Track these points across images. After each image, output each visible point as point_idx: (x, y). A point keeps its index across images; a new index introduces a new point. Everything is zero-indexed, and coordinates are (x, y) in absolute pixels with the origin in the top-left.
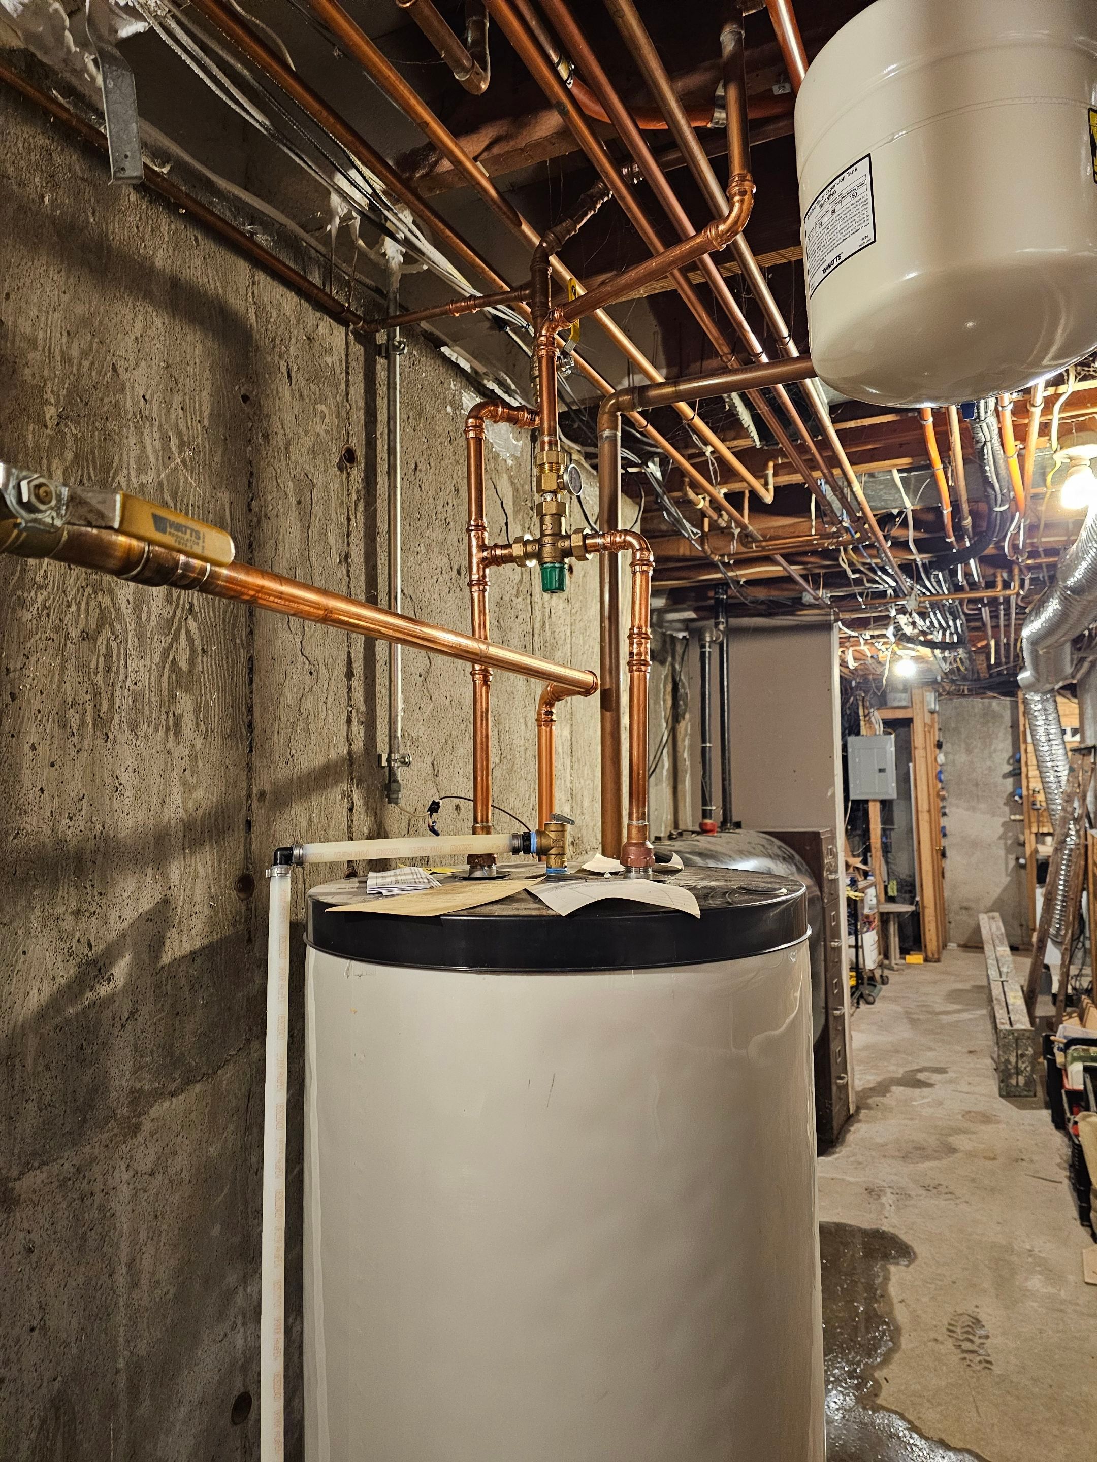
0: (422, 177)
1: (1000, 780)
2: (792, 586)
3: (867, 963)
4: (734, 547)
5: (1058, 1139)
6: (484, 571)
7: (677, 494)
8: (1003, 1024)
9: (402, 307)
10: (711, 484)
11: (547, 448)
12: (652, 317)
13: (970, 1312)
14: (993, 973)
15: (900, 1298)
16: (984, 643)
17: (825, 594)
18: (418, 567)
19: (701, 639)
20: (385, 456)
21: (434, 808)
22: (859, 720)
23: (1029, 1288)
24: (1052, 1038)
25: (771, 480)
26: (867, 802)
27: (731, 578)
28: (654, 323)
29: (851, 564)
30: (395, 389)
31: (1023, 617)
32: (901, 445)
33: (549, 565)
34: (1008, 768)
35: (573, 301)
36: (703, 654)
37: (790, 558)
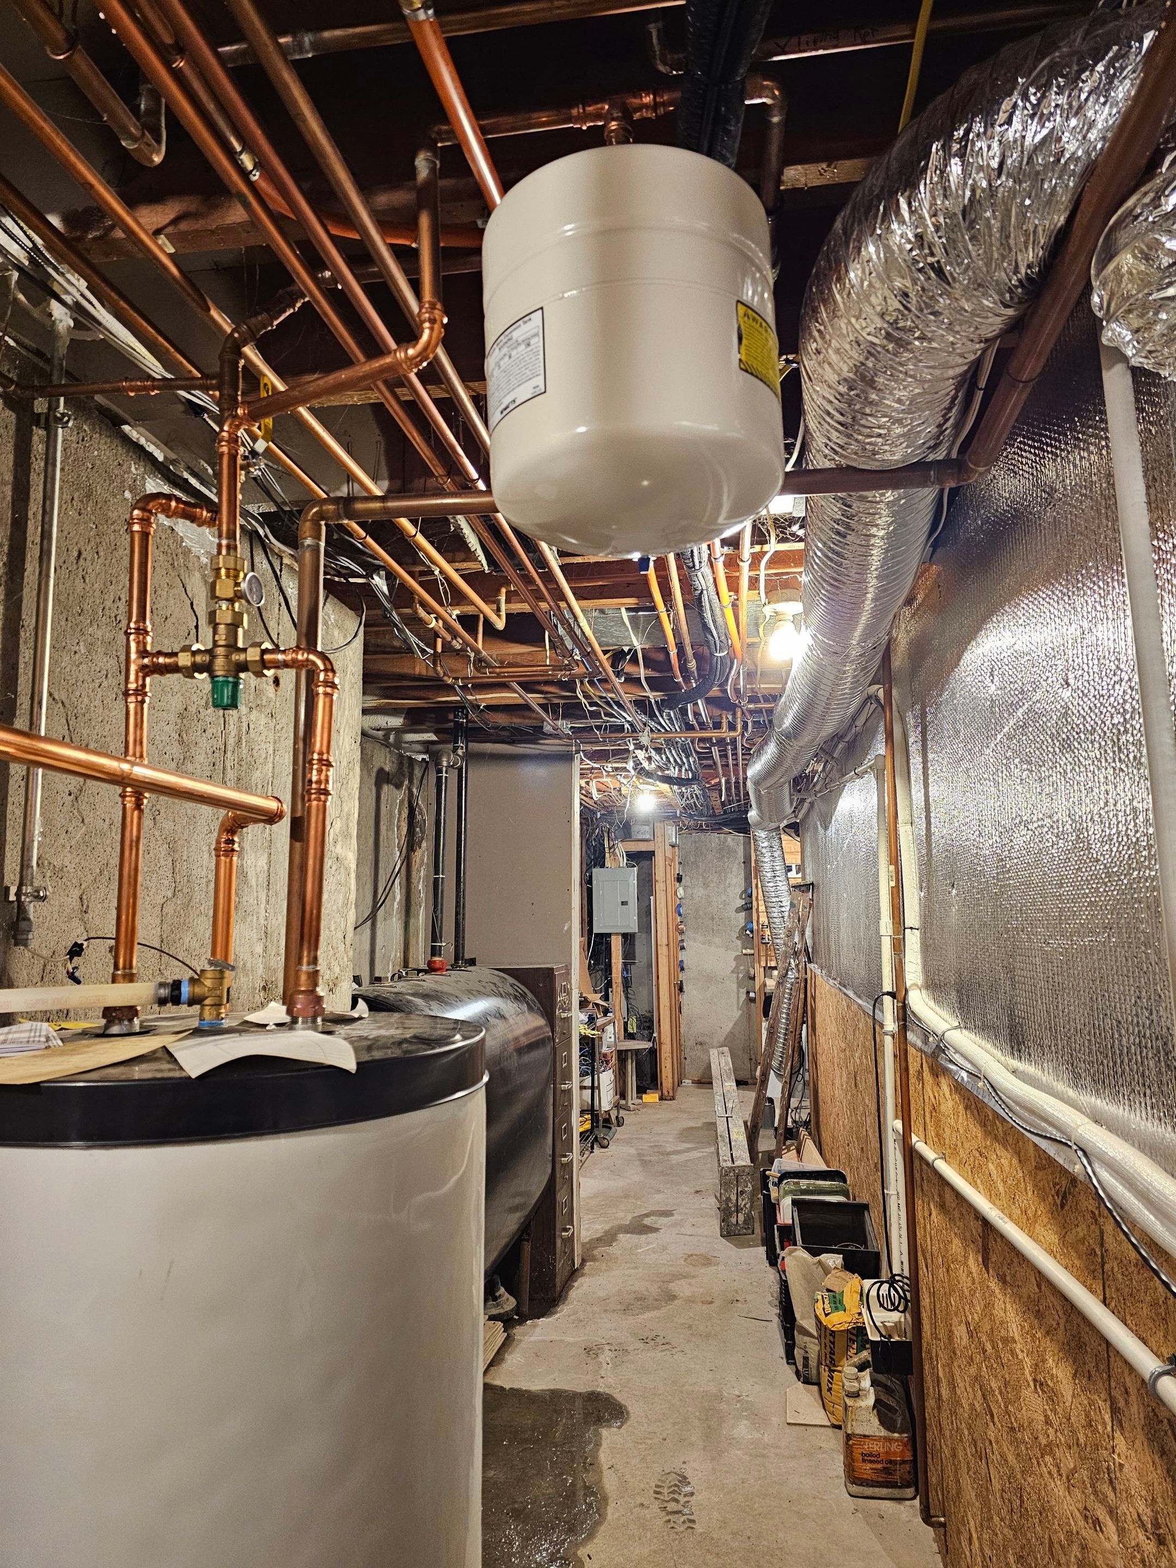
0: (95, 239)
1: (733, 914)
2: (528, 714)
3: (602, 1104)
4: (470, 671)
5: (771, 1276)
6: (144, 680)
7: (408, 611)
8: (725, 1161)
9: (68, 374)
10: (441, 604)
11: (224, 552)
12: (375, 426)
13: (677, 1470)
14: (720, 1109)
15: (610, 1463)
16: (717, 780)
17: (565, 725)
18: (74, 668)
19: (438, 763)
20: (38, 540)
21: (76, 951)
22: (605, 853)
23: (735, 1436)
24: (767, 1173)
25: (503, 606)
26: (609, 935)
27: (470, 702)
28: (377, 431)
29: (587, 696)
30: (54, 465)
31: (749, 755)
32: (629, 585)
33: (221, 679)
34: (740, 903)
35: (264, 398)
36: (439, 779)
37: (528, 686)
